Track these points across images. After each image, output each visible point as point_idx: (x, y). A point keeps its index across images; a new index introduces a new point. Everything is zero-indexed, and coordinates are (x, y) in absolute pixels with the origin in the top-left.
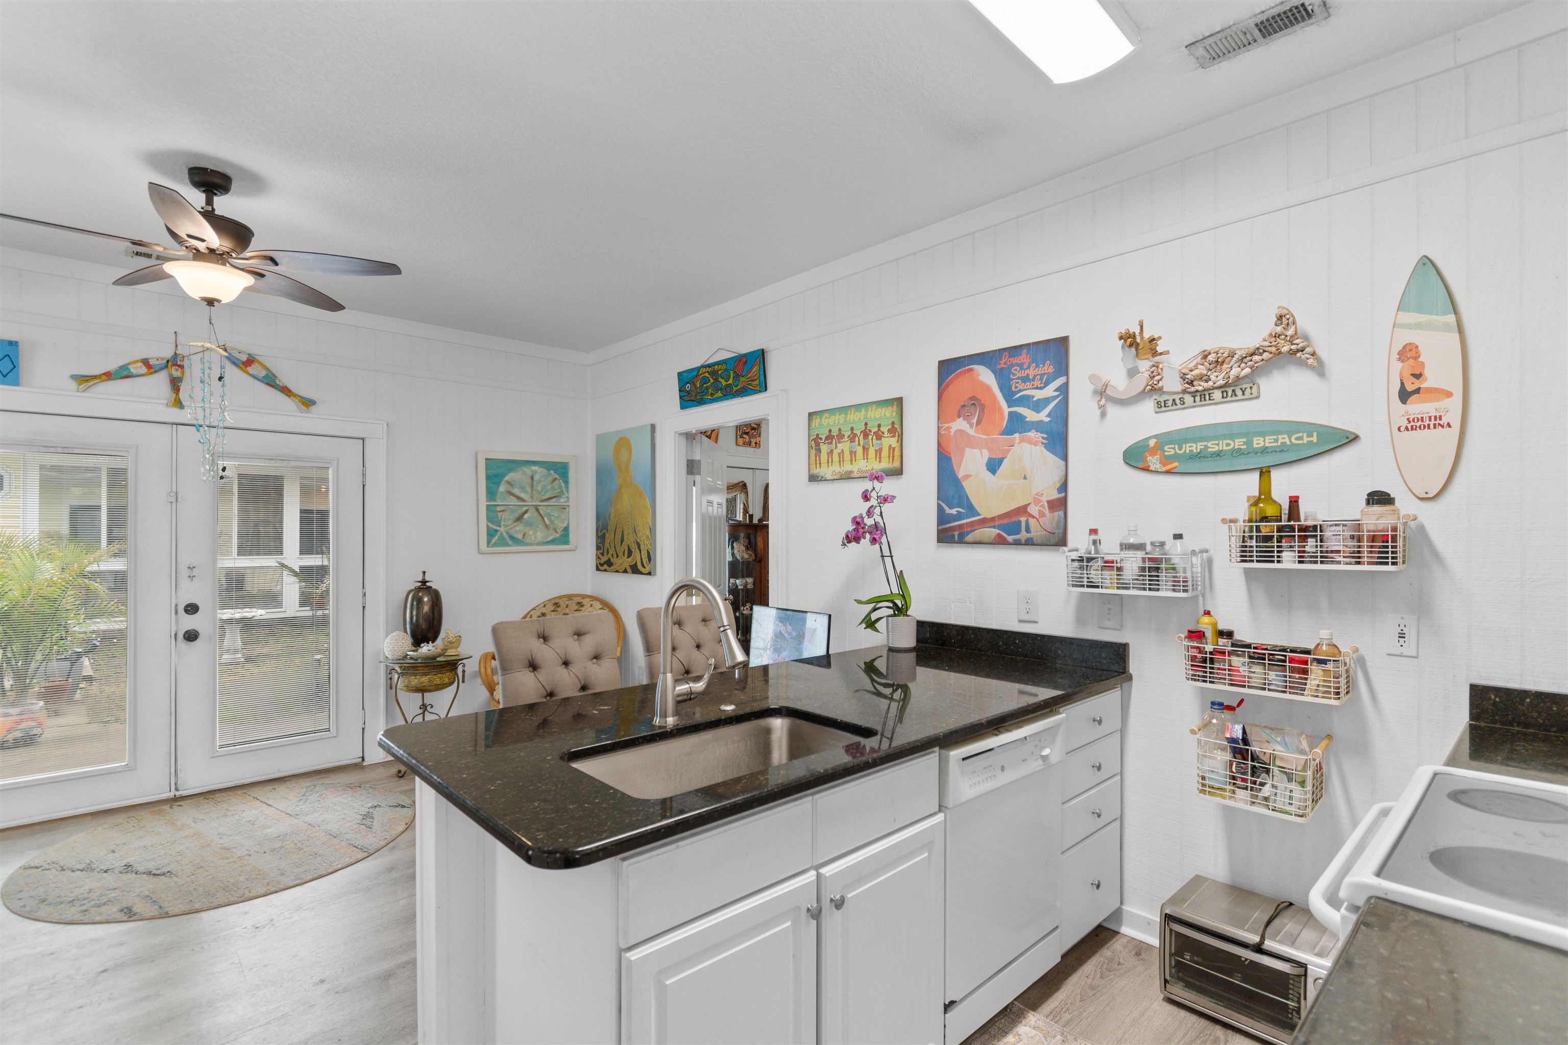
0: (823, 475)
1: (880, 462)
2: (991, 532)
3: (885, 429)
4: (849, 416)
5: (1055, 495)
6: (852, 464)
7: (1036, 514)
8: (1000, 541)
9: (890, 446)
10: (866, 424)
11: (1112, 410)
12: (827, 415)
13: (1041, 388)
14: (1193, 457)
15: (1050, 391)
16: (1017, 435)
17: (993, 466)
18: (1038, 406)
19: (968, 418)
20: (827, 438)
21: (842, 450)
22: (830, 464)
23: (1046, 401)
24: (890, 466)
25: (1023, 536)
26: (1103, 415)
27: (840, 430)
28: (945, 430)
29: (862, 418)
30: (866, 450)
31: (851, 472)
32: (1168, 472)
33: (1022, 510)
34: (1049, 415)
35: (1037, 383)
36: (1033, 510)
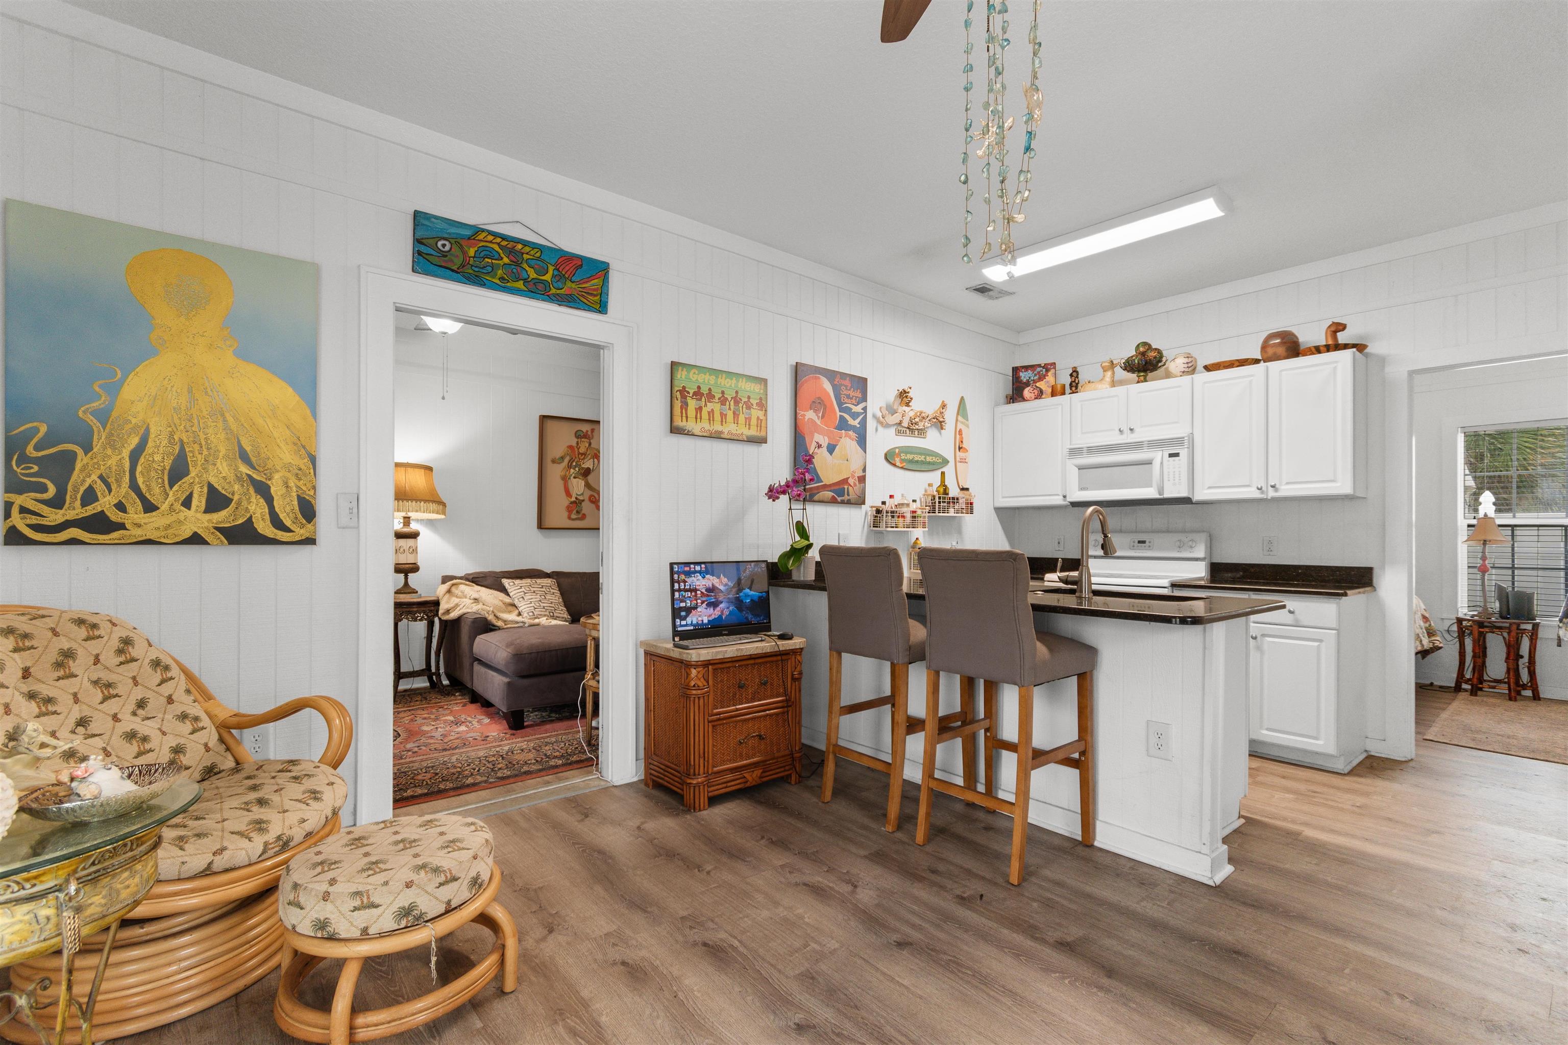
0: (690, 429)
1: (749, 429)
2: (828, 494)
3: (754, 402)
4: (719, 380)
5: (861, 474)
6: (722, 425)
7: (852, 484)
8: (833, 501)
9: (758, 418)
10: (737, 392)
11: (880, 428)
12: (695, 370)
13: (856, 405)
14: (911, 461)
15: (858, 409)
16: (843, 431)
17: (831, 449)
18: (854, 416)
19: (816, 411)
20: (695, 394)
21: (712, 410)
22: (699, 420)
23: (858, 414)
24: (758, 434)
25: (846, 498)
26: (877, 430)
27: (710, 390)
28: (801, 416)
29: (733, 386)
30: (736, 415)
31: (721, 432)
32: (902, 468)
33: (845, 481)
34: (859, 424)
35: (854, 401)
36: (851, 481)
